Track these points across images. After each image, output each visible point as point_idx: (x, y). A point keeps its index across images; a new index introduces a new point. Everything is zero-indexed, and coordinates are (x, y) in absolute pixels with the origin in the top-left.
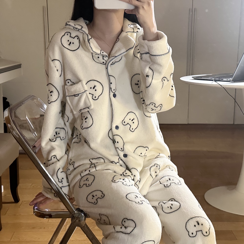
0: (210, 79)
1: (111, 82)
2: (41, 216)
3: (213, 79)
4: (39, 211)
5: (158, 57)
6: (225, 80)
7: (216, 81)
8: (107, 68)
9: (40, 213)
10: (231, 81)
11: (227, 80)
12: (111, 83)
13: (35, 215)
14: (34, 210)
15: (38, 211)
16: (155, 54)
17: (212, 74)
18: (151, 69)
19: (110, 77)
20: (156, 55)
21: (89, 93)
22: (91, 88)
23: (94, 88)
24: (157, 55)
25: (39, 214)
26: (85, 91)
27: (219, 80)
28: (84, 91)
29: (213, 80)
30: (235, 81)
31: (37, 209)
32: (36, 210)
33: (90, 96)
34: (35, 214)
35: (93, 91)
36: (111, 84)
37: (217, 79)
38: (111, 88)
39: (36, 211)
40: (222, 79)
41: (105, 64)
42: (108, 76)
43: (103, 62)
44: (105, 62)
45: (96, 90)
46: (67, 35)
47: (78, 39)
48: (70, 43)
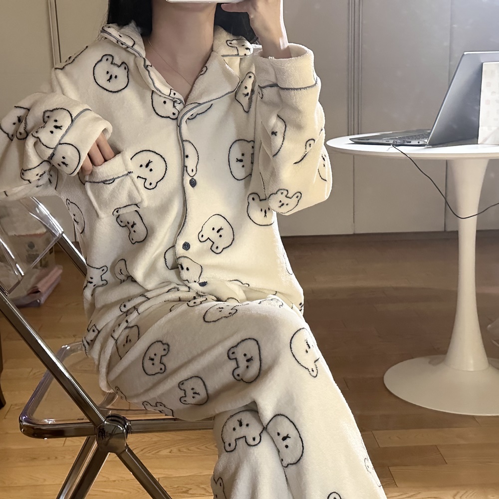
0: (384, 142)
1: (186, 154)
2: (36, 435)
3: (391, 142)
4: (31, 425)
5: (292, 92)
6: (416, 142)
7: (395, 145)
8: (179, 126)
9: (33, 428)
10: (426, 145)
11: (419, 143)
12: (187, 156)
13: (24, 433)
14: (21, 422)
15: (28, 424)
16: (287, 87)
17: (391, 132)
18: (281, 118)
19: (184, 143)
20: (289, 87)
21: (138, 177)
22: (141, 166)
23: (147, 166)
24: (292, 89)
25: (32, 431)
26: (129, 173)
27: (401, 143)
28: (126, 172)
29: (389, 144)
30: (434, 144)
31: (26, 420)
32: (24, 423)
33: (140, 182)
34: (23, 431)
35: (145, 172)
36: (186, 159)
37: (399, 142)
38: (187, 167)
39: (24, 425)
40: (408, 142)
41: (177, 119)
42: (182, 141)
43: (174, 114)
44: (177, 114)
45: (151, 170)
46: (107, 60)
47: (125, 69)
48: (111, 77)
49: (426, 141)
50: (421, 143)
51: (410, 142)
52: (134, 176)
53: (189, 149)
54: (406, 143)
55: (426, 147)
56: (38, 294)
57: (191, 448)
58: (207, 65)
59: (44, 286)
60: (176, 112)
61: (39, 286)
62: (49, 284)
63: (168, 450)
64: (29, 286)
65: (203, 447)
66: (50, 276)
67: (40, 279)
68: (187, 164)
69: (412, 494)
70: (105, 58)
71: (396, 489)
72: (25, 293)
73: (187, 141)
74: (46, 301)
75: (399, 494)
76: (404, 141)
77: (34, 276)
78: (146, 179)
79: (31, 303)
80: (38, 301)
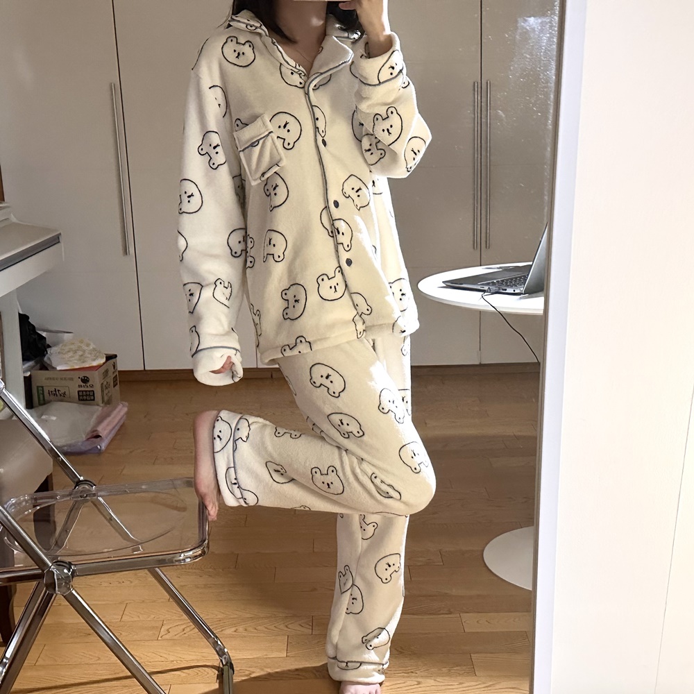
1: (316, 117)
6: (511, 291)
8: (307, 94)
10: (522, 294)
11: (514, 291)
12: (317, 119)
19: (314, 108)
21: (278, 137)
22: (280, 127)
23: (285, 127)
26: (270, 133)
27: (497, 291)
28: (267, 133)
30: (530, 293)
33: (279, 143)
35: (283, 133)
36: (316, 121)
37: (494, 290)
38: (318, 128)
40: (503, 290)
41: (303, 88)
42: (312, 107)
43: (301, 83)
44: (303, 84)
45: (288, 131)
46: (232, 40)
47: (250, 46)
48: (239, 54)
49: (522, 289)
50: (517, 291)
51: (506, 290)
52: (274, 136)
53: (318, 114)
54: (502, 291)
55: (522, 296)
56: (99, 439)
57: (259, 628)
58: (322, 45)
59: (105, 430)
60: (302, 81)
61: (100, 429)
62: (110, 427)
63: (234, 629)
64: (89, 429)
65: (272, 627)
66: (112, 416)
67: (101, 420)
68: (317, 126)
69: (491, 683)
70: (230, 40)
71: (475, 678)
72: (84, 437)
73: (316, 106)
74: (107, 448)
75: (477, 683)
76: (499, 289)
77: (95, 417)
78: (284, 139)
79: (90, 450)
80: (99, 447)
